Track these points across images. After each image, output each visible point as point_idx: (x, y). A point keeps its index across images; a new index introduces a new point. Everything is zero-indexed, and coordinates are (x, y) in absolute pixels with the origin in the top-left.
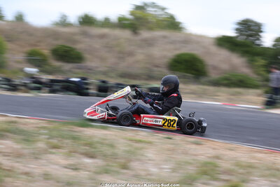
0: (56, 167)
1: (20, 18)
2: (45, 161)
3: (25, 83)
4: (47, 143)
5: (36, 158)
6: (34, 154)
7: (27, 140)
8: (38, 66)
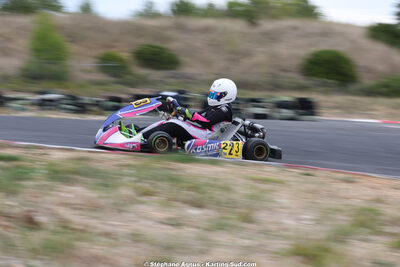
0: (150, 223)
1: (86, 9)
2: (132, 215)
3: (98, 101)
4: (135, 189)
5: (120, 211)
6: (115, 204)
7: (106, 186)
8: (115, 76)
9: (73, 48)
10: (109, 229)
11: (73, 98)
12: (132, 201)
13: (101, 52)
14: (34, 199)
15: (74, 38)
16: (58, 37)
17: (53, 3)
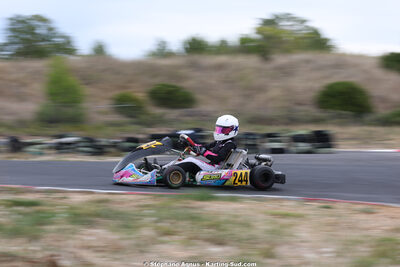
1: (99, 50)
3: (115, 143)
4: (157, 229)
5: (142, 252)
6: (138, 245)
7: (126, 227)
8: (131, 117)
9: (87, 90)
11: (90, 141)
12: (154, 241)
13: (117, 93)
14: (56, 244)
15: (88, 80)
16: (73, 80)
17: (66, 47)
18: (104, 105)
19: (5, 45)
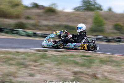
1: (110, 10)
3: (114, 39)
5: (122, 74)
6: (121, 72)
7: (118, 65)
8: (119, 31)
9: (106, 22)
10: (119, 79)
11: (106, 37)
13: (115, 23)
14: (96, 69)
15: (106, 19)
16: (101, 18)
17: (100, 8)
18: (111, 27)
19: (81, 6)
